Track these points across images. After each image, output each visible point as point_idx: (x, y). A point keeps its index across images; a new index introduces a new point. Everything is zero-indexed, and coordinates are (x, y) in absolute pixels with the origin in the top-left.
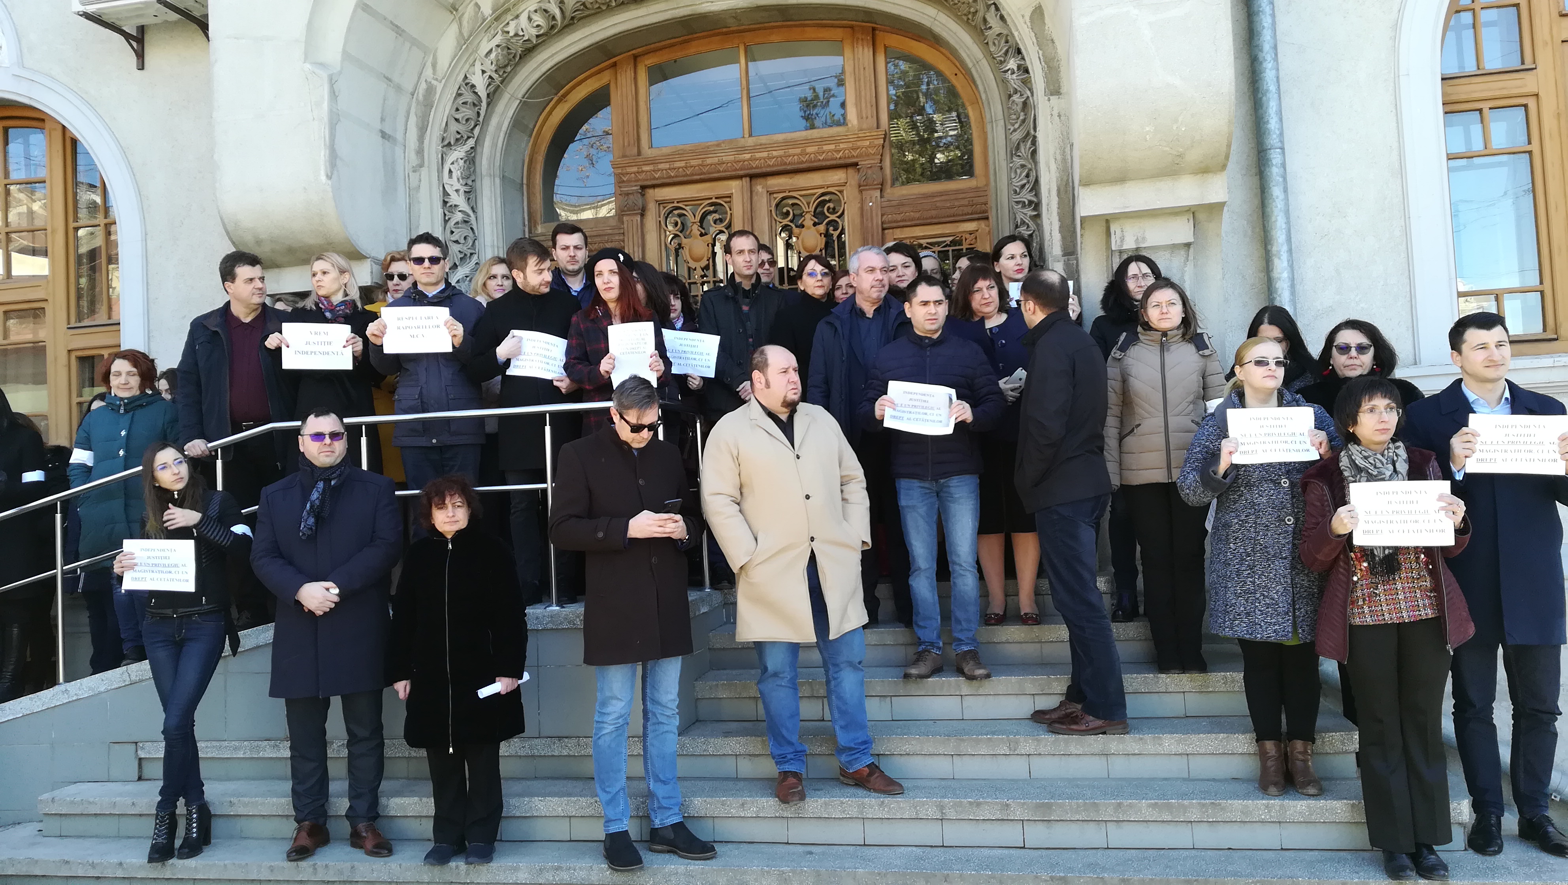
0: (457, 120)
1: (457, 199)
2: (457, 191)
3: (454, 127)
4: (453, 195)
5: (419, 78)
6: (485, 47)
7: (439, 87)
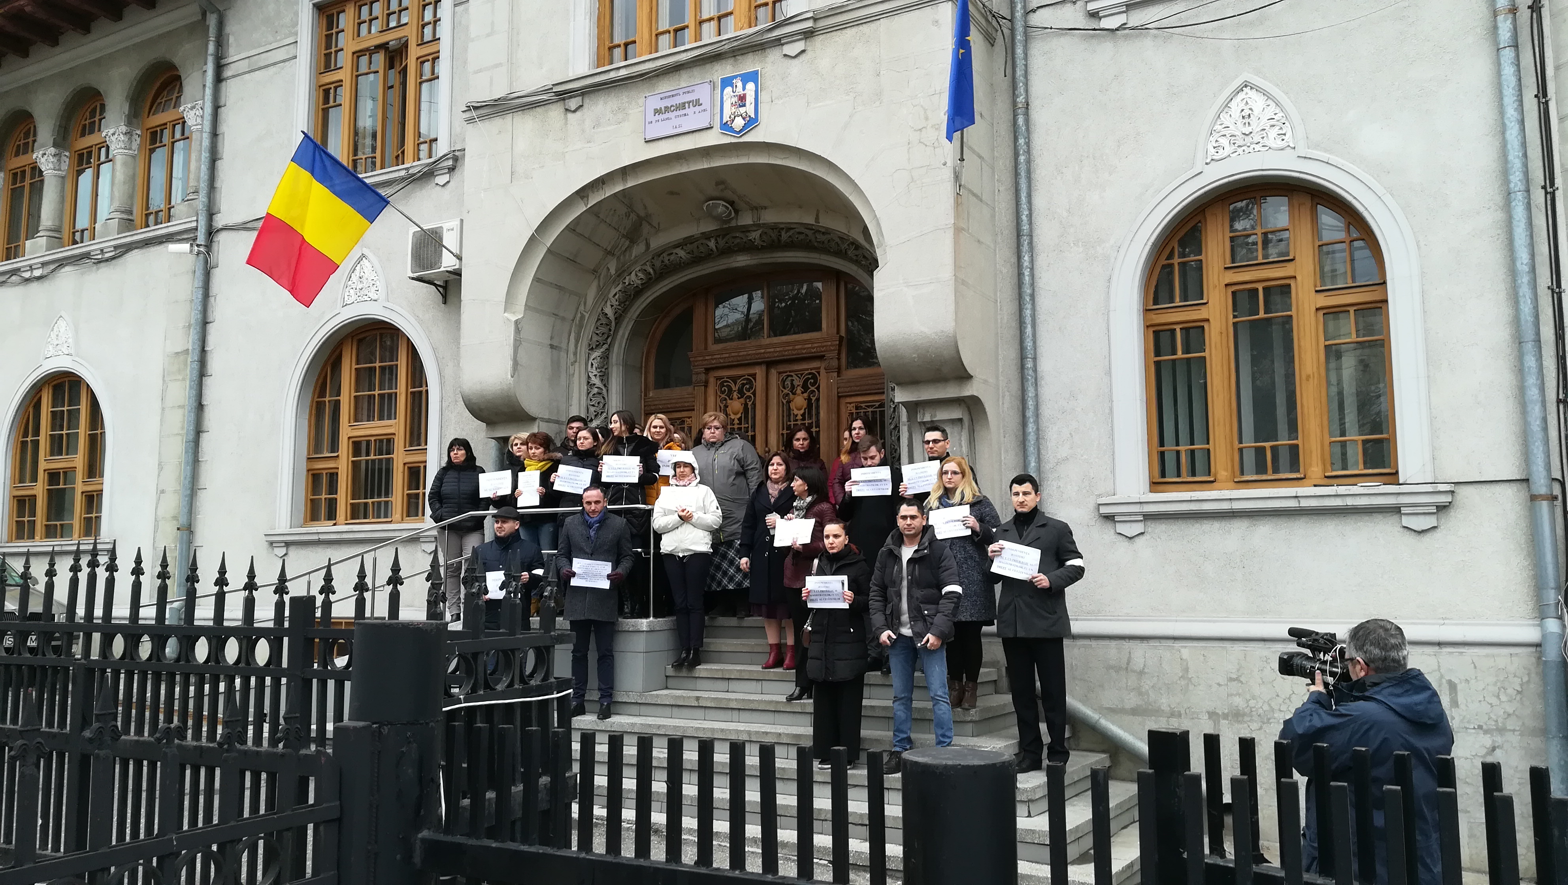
0: (597, 334)
1: (596, 381)
2: (595, 375)
3: (595, 338)
4: (593, 378)
5: (577, 311)
6: (613, 292)
7: (587, 316)
